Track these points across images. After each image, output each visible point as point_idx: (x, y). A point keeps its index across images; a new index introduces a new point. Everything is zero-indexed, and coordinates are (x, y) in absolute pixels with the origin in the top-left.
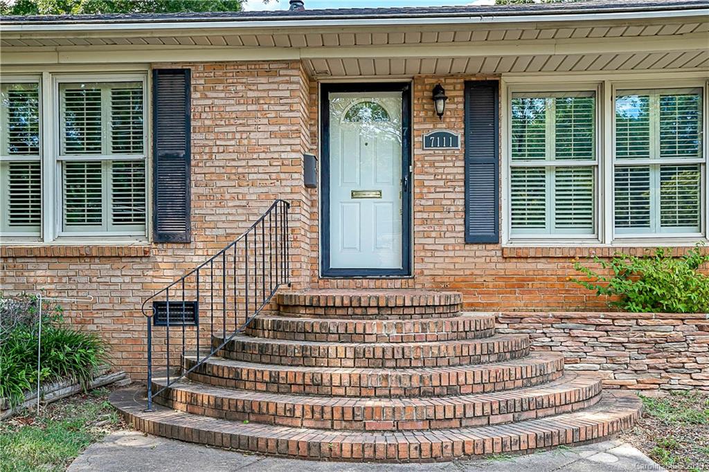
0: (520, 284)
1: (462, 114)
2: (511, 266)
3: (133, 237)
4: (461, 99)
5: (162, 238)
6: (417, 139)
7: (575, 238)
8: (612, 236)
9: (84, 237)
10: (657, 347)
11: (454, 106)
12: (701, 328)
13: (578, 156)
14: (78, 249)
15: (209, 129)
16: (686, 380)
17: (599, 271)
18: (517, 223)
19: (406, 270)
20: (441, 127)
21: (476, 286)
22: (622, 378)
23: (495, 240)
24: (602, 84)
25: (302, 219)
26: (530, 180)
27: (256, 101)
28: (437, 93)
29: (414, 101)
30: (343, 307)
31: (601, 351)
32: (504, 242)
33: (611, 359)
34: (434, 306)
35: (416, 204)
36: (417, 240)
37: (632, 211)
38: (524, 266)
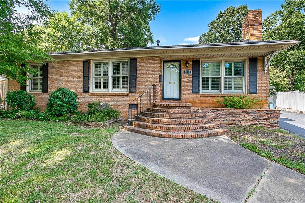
0: (204, 102)
1: (192, 67)
2: (202, 98)
3: (125, 92)
4: (192, 64)
5: (130, 92)
6: (182, 72)
7: (216, 92)
8: (224, 92)
9: (116, 91)
10: (233, 116)
11: (190, 65)
12: (243, 112)
13: (216, 75)
14: (115, 94)
15: (140, 70)
16: (239, 123)
17: (221, 99)
18: (203, 89)
19: (180, 99)
20: (188, 69)
21: (194, 102)
22: (225, 122)
23: (199, 93)
24: (222, 60)
25: (158, 88)
26: (206, 80)
27: (150, 64)
28: (187, 62)
29: (182, 64)
30: (167, 106)
31: (221, 116)
32: (200, 93)
33: (223, 118)
34: (185, 106)
35: (182, 85)
36: (182, 92)
37: (228, 87)
38: (204, 98)
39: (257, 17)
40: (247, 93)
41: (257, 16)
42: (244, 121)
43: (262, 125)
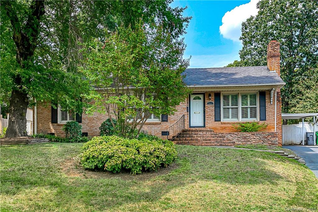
1: (214, 99)
2: (223, 125)
3: (157, 121)
4: (214, 96)
5: (163, 121)
6: (206, 103)
7: (235, 120)
8: (241, 120)
9: (149, 121)
10: (245, 138)
11: (213, 97)
12: (252, 134)
13: (235, 106)
14: (149, 123)
16: (250, 143)
17: (238, 126)
18: (224, 117)
19: (204, 126)
20: (210, 101)
21: (217, 129)
22: (240, 143)
23: (220, 121)
24: (239, 93)
25: (186, 118)
26: (226, 110)
28: (210, 95)
29: (206, 96)
30: (194, 131)
31: (236, 139)
32: (222, 121)
33: (238, 140)
34: (208, 131)
35: (206, 114)
36: (206, 121)
37: (245, 115)
38: (225, 125)
39: (275, 50)
40: (259, 120)
41: (276, 48)
42: (254, 141)
43: (266, 144)
